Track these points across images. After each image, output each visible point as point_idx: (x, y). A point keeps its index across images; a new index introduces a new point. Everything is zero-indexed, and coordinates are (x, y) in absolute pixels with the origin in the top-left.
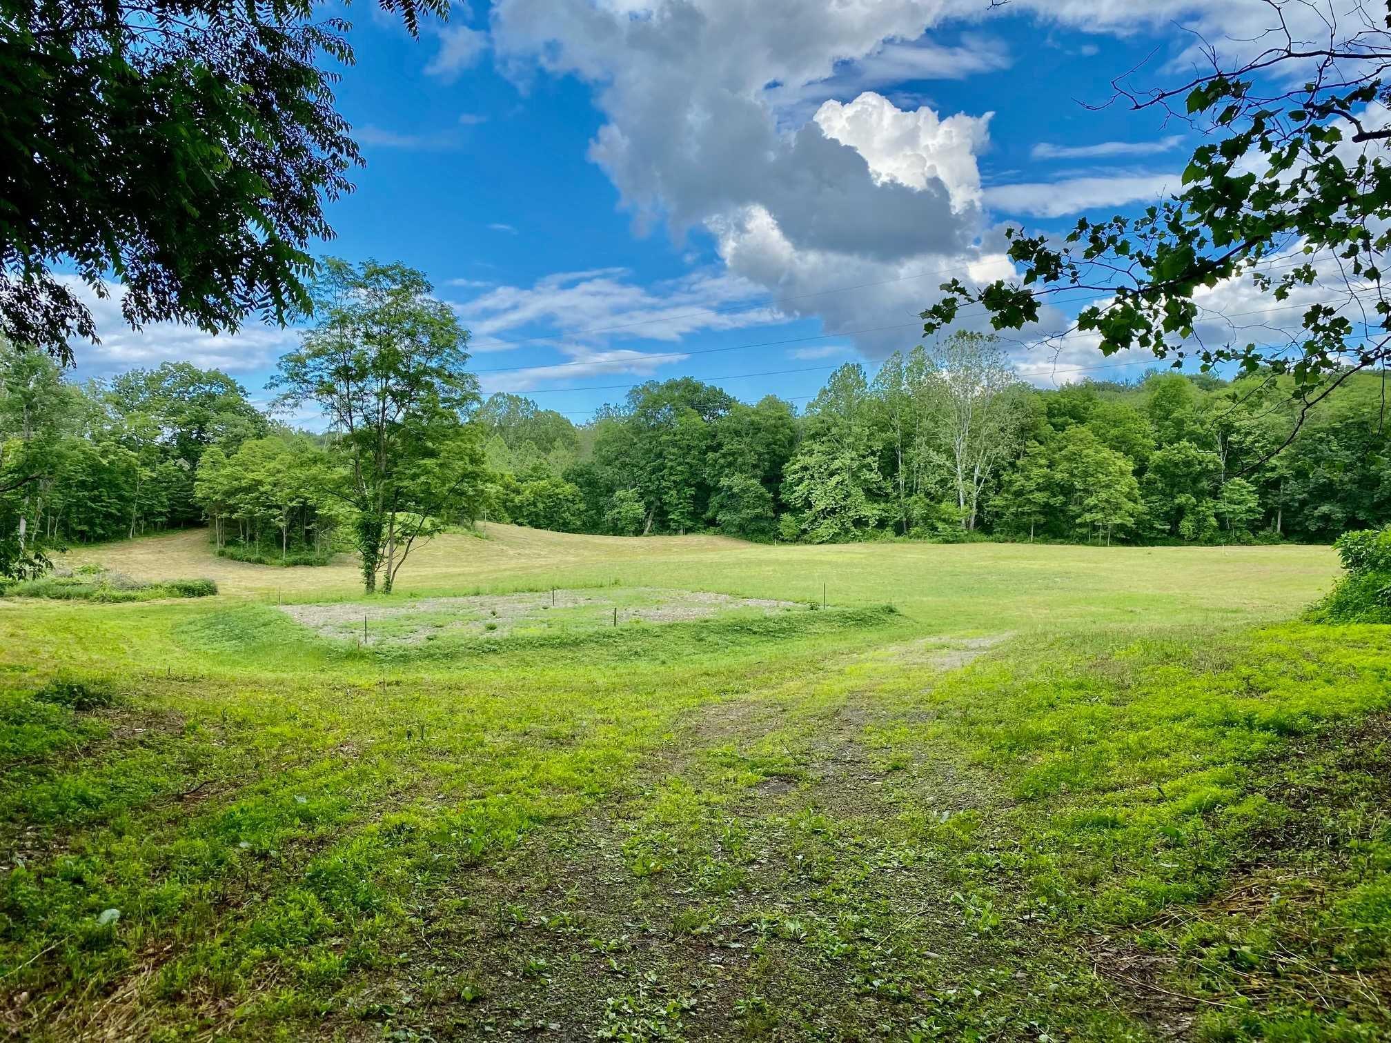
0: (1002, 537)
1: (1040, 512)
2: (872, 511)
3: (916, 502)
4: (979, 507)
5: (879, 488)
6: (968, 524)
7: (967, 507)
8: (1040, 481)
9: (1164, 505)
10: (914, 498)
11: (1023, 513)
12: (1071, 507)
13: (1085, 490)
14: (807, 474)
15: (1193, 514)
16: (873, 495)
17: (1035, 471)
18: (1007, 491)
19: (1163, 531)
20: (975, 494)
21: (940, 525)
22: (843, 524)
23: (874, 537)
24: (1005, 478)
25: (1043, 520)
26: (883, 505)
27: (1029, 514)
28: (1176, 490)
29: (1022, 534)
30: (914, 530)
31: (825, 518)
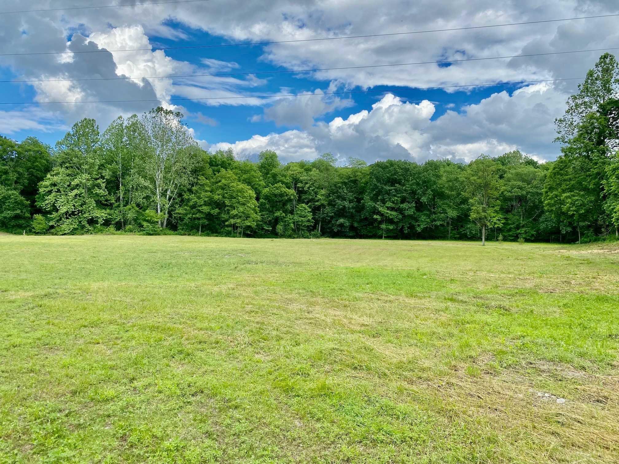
0: (183, 232)
1: (205, 218)
2: (101, 214)
3: (130, 209)
4: (169, 213)
5: (107, 200)
6: (162, 224)
7: (162, 213)
8: (206, 199)
9: (269, 217)
10: (129, 207)
11: (195, 219)
12: (223, 215)
13: (231, 206)
14: (55, 189)
15: (283, 222)
16: (102, 204)
17: (203, 194)
18: (187, 205)
19: (268, 230)
20: (167, 206)
21: (145, 224)
22: (80, 222)
23: (101, 231)
24: (186, 196)
25: (207, 222)
26: (108, 211)
27: (199, 219)
28: (274, 209)
29: (194, 231)
30: (128, 227)
31: (67, 218)
